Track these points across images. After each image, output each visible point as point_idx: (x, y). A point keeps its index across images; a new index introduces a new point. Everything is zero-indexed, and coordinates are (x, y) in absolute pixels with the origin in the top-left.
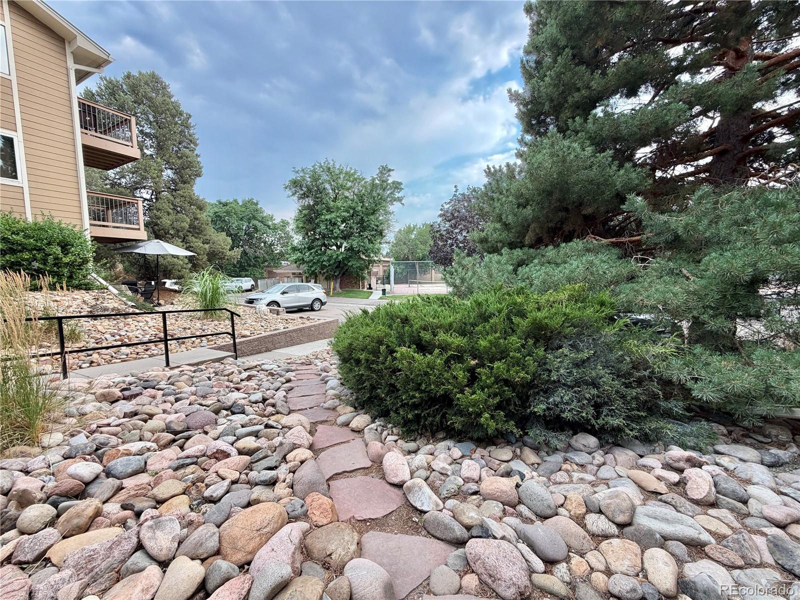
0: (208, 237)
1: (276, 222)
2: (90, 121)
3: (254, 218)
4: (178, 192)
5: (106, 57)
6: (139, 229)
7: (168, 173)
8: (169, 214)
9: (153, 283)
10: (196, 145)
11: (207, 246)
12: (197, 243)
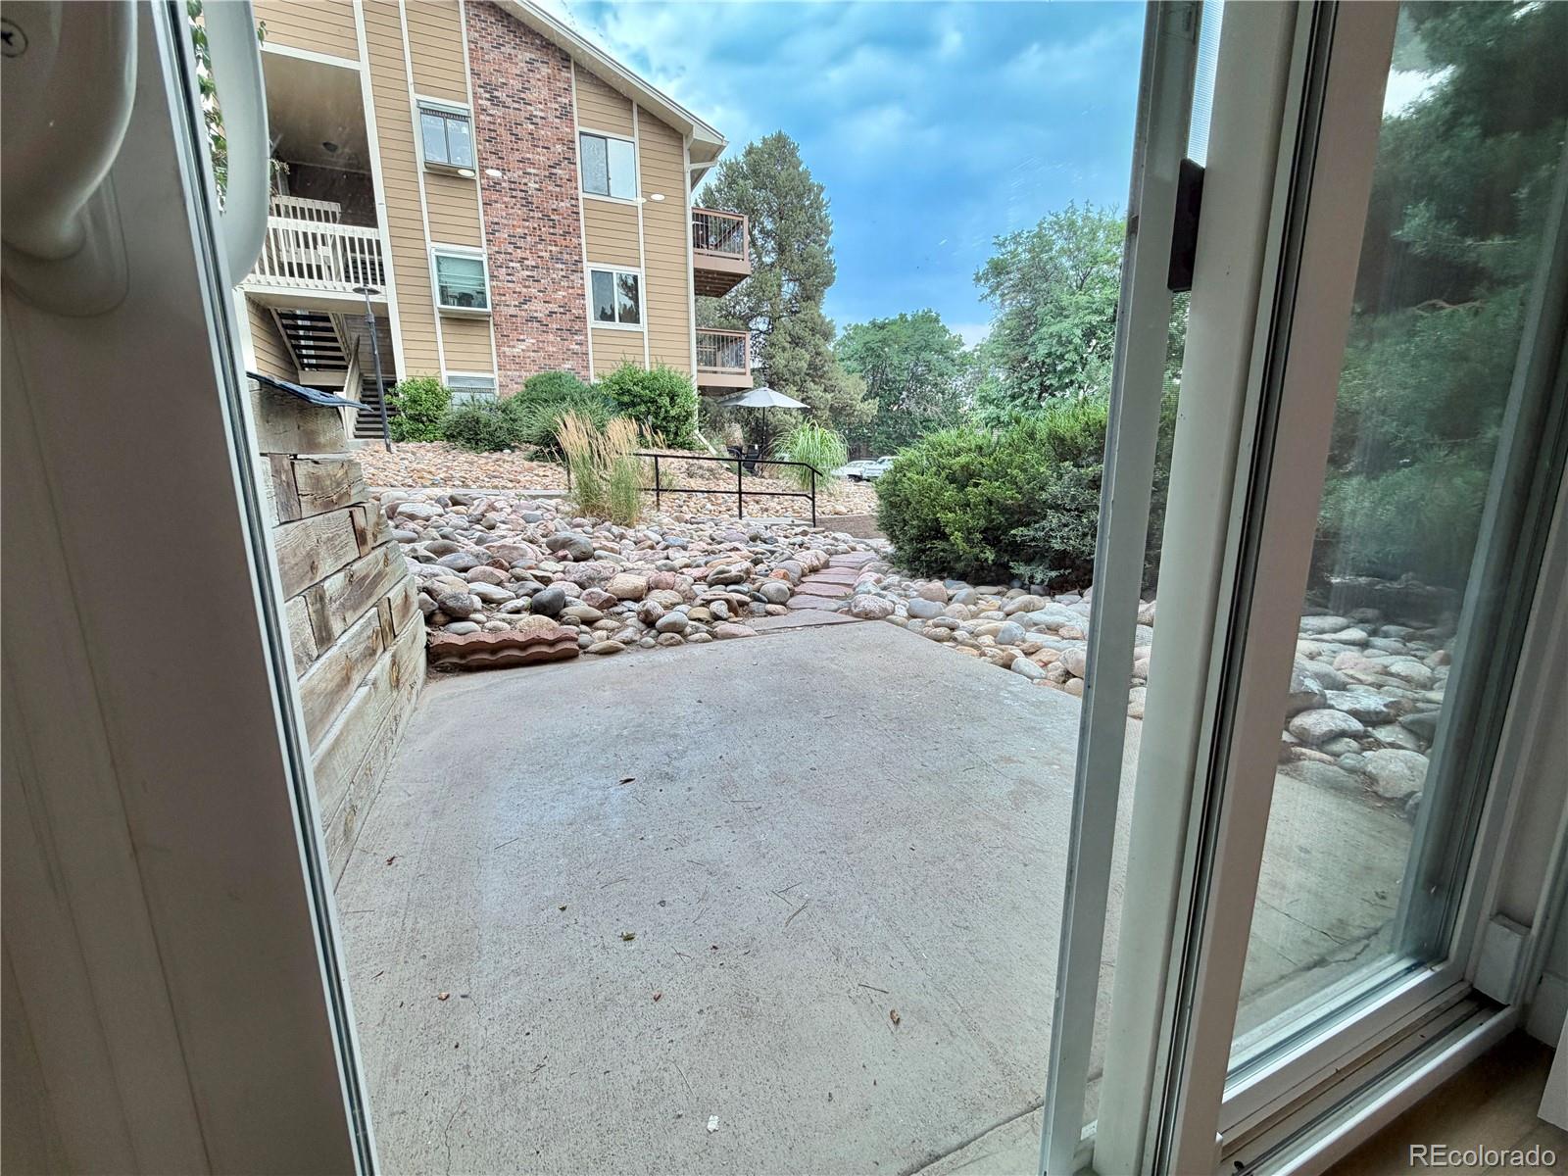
0: (832, 382)
1: (967, 349)
2: (702, 235)
3: (927, 347)
4: (798, 315)
5: (720, 143)
6: (745, 374)
7: (789, 289)
8: (784, 349)
9: (756, 447)
10: (828, 233)
11: (829, 396)
12: (816, 391)
